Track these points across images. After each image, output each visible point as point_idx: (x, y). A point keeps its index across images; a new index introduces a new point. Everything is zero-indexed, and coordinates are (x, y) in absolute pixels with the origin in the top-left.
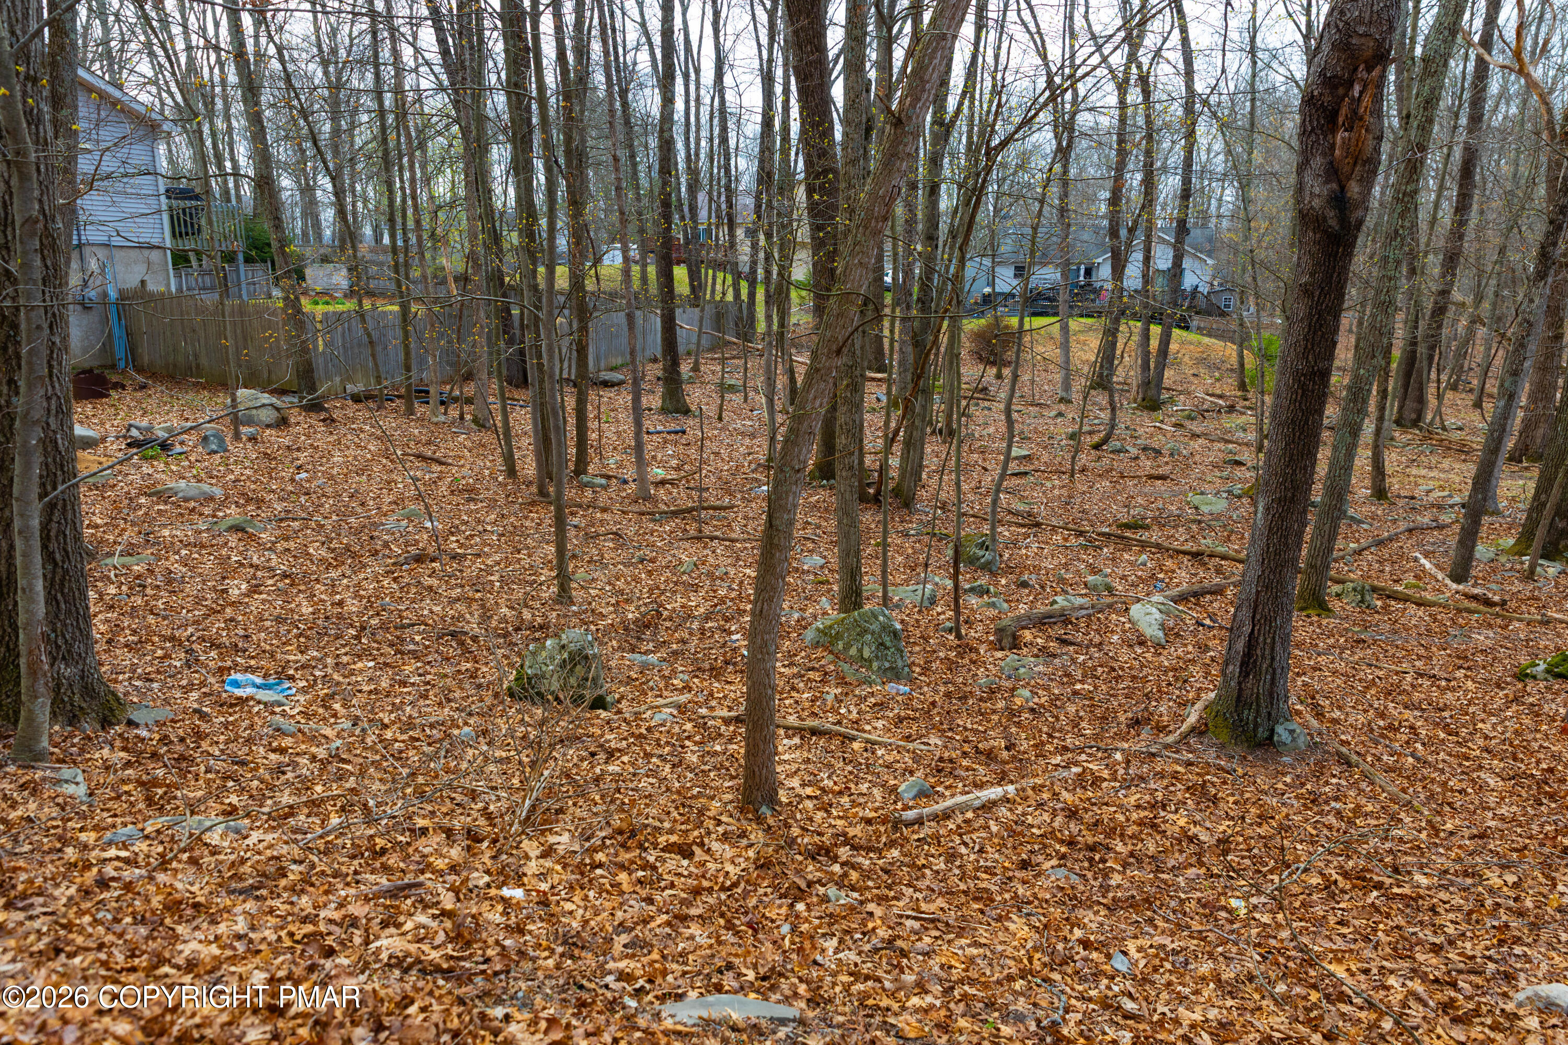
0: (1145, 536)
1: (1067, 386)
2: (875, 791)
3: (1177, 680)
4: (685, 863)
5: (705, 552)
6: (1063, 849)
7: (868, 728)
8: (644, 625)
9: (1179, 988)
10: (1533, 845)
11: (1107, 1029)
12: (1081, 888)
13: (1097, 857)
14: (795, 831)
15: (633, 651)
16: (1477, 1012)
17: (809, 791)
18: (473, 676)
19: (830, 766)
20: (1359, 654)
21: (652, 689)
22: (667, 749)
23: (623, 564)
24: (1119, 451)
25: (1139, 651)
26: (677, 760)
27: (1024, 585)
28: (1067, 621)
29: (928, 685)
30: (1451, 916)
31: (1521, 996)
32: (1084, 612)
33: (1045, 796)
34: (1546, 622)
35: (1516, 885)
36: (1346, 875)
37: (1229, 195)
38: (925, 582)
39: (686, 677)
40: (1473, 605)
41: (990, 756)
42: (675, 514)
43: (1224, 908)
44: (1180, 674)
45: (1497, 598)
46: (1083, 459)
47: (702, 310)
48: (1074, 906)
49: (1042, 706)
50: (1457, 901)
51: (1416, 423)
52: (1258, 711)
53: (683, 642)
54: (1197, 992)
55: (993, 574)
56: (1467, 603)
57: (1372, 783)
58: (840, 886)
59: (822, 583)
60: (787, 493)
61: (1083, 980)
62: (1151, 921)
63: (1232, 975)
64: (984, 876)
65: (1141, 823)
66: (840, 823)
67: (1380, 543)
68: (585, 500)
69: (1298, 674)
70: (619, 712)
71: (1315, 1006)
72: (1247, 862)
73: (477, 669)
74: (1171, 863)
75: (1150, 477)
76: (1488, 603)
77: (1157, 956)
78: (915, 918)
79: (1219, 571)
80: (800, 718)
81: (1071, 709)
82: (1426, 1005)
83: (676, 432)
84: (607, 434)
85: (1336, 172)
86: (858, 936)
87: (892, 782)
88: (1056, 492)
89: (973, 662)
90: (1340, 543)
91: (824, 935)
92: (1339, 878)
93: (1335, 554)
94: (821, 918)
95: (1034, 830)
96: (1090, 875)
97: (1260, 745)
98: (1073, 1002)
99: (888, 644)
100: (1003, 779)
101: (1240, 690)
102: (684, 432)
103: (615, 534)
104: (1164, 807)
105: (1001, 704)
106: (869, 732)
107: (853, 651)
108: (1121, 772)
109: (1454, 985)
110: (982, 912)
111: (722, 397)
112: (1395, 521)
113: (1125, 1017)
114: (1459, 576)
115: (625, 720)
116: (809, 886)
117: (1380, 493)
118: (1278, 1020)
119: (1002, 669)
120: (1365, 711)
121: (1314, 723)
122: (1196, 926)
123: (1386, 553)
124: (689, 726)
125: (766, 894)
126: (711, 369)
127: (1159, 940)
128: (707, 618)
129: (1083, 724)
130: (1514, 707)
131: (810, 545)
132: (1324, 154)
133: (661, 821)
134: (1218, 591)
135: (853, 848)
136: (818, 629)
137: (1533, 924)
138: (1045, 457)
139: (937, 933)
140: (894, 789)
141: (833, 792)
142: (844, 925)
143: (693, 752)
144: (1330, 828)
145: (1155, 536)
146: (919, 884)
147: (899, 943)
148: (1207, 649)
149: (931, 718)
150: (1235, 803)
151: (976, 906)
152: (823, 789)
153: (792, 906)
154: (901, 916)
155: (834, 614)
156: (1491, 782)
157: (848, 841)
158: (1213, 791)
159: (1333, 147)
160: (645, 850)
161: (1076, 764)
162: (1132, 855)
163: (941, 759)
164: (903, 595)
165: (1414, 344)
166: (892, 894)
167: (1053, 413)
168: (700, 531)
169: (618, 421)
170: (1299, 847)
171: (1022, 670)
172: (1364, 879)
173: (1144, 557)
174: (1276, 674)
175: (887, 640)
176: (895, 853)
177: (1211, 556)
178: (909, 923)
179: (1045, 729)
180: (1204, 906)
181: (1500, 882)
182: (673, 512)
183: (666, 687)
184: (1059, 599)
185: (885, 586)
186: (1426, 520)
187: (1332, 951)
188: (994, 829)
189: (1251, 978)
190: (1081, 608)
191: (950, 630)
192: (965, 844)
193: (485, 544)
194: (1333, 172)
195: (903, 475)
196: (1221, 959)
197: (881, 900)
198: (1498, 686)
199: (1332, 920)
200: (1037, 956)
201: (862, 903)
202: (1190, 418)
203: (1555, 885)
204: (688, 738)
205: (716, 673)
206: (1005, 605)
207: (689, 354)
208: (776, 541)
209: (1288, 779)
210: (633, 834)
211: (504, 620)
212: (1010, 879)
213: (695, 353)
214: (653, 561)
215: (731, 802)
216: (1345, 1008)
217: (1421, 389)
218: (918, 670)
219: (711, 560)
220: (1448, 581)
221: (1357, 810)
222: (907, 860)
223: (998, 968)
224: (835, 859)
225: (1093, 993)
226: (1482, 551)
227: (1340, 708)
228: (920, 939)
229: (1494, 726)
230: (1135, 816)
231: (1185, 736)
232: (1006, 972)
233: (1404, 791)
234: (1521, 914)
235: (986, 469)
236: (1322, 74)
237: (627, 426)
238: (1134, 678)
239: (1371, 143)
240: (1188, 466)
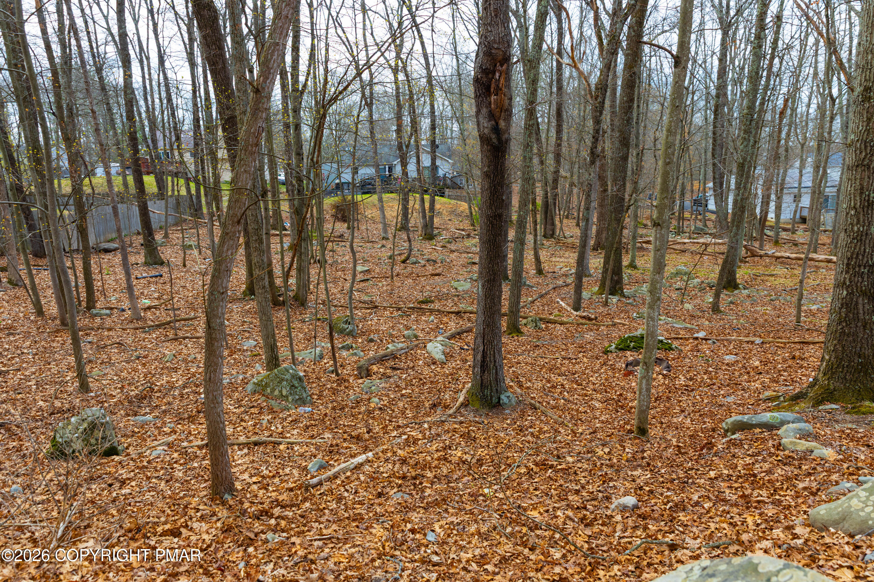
0: (432, 306)
1: (385, 231)
2: (294, 471)
3: (453, 380)
4: (176, 540)
5: (180, 347)
6: (400, 482)
7: (288, 435)
8: (141, 398)
9: (461, 542)
10: (615, 432)
11: (424, 575)
12: (410, 501)
13: (418, 483)
14: (246, 505)
15: (136, 415)
16: (595, 519)
17: (254, 479)
18: (19, 450)
19: (267, 462)
20: (537, 352)
21: (150, 436)
22: (162, 472)
23: (125, 361)
24: (415, 263)
25: (433, 367)
26: (169, 477)
27: (371, 341)
28: (395, 357)
29: (322, 405)
30: (583, 474)
31: (613, 506)
32: (403, 351)
33: (389, 455)
34: (614, 325)
35: (609, 453)
36: (537, 464)
37: (456, 127)
38: (316, 347)
39: (172, 425)
40: (584, 321)
41: (358, 438)
42: (159, 326)
43: (482, 495)
44: (454, 376)
45: (593, 317)
46: (398, 269)
47: (167, 201)
48: (407, 512)
49: (385, 406)
50: (585, 466)
51: (552, 236)
52: (491, 389)
53: (169, 403)
54: (469, 543)
55: (354, 337)
56: (581, 321)
57: (546, 416)
58: (275, 531)
59: (256, 355)
60: (217, 307)
61: (411, 551)
62: (446, 510)
63: (486, 529)
64: (358, 506)
65: (439, 459)
66: (274, 494)
67: (542, 296)
68: (96, 325)
69: (510, 367)
70: (128, 455)
71: (525, 535)
72: (491, 468)
73: (21, 445)
74: (455, 477)
75: (432, 275)
76: (590, 319)
77: (449, 528)
78: (320, 540)
79: (469, 320)
80: (247, 437)
81: (401, 404)
82: (574, 521)
83: (156, 277)
84: (109, 282)
85: (493, 116)
86: (286, 558)
87: (304, 464)
88: (385, 288)
89: (346, 387)
90: (523, 299)
91: (265, 563)
92: (534, 467)
93: (522, 304)
94: (264, 553)
95: (384, 475)
96: (414, 493)
97: (494, 406)
98: (407, 564)
99: (297, 385)
100: (366, 450)
101: (482, 380)
102: (161, 276)
103: (119, 343)
104: (450, 448)
105: (363, 409)
106: (290, 438)
107: (276, 393)
108: (428, 433)
109: (585, 508)
110: (357, 527)
111: (185, 253)
112: (547, 285)
113: (434, 566)
114: (577, 308)
115: (132, 459)
116: (256, 536)
117: (540, 272)
118: (508, 546)
119: (362, 389)
120: (541, 380)
121: (519, 390)
122: (468, 507)
123: (545, 301)
124: (176, 455)
125: (229, 547)
126: (175, 236)
127: (450, 519)
128: (184, 387)
129: (407, 412)
130: (604, 367)
131: (247, 335)
132: (487, 107)
133: (158, 518)
134: (469, 330)
135: (282, 507)
136: (254, 383)
137: (617, 470)
138: (377, 270)
139: (332, 545)
140: (305, 468)
141: (269, 477)
142: (278, 554)
143: (179, 470)
144: (529, 442)
145: (437, 306)
146: (322, 519)
147: (310, 557)
148: (466, 361)
149: (325, 423)
150: (484, 439)
151: (354, 524)
152: (263, 477)
153: (245, 550)
154: (311, 541)
155: (264, 373)
156: (597, 405)
157: (278, 503)
158: (473, 435)
159: (490, 103)
160: (148, 538)
161: (405, 434)
162: (435, 477)
163: (332, 446)
164: (304, 356)
165: (547, 197)
166: (306, 528)
167: (380, 246)
168: (176, 335)
169: (115, 273)
170: (515, 455)
171: (373, 388)
172: (545, 465)
173: (432, 317)
174: (498, 369)
175: (296, 383)
176: (308, 504)
177: (465, 313)
178: (316, 543)
179: (388, 418)
180: (472, 496)
181: (602, 453)
182: (157, 325)
183: (159, 434)
184: (389, 346)
185: (292, 352)
186: (561, 283)
187: (532, 505)
188: (362, 478)
189: (495, 528)
190: (402, 349)
191: (332, 372)
192: (347, 491)
193: (23, 362)
194: (492, 116)
195: (298, 288)
196: (481, 522)
197: (299, 534)
198: (597, 359)
199: (531, 489)
200: (387, 544)
201: (288, 538)
202: (449, 242)
203: (625, 449)
204: (176, 462)
205: (192, 419)
206: (362, 353)
207: (161, 228)
208: (214, 336)
209: (508, 422)
210: (139, 530)
211: (41, 409)
212: (372, 505)
213: (164, 228)
214: (146, 357)
215: (206, 495)
216: (539, 532)
217: (553, 220)
218: (316, 397)
219: (185, 351)
220: (572, 311)
221: (541, 431)
222: (314, 507)
223: (366, 557)
224: (271, 516)
225: (417, 557)
226: (585, 295)
227: (530, 381)
228: (323, 551)
229: (597, 377)
230: (436, 456)
231: (459, 408)
232: (371, 557)
233: (560, 417)
234: (612, 466)
235: (346, 280)
236: (481, 67)
237: (121, 276)
238: (432, 382)
239: (507, 102)
240: (450, 267)
